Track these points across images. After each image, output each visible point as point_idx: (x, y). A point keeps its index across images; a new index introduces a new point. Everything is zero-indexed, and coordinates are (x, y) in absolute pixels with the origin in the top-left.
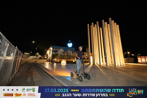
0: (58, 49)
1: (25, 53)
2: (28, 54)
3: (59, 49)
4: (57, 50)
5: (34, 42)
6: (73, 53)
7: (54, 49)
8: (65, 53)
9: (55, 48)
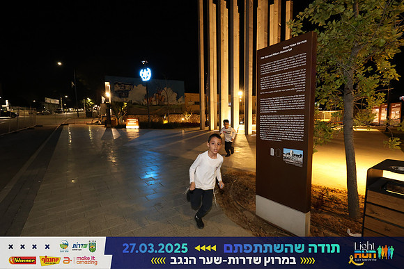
0: (128, 87)
1: (48, 100)
2: (58, 101)
3: (132, 84)
4: (127, 89)
5: (60, 64)
6: (178, 98)
7: (117, 88)
8: (153, 99)
9: (119, 84)
